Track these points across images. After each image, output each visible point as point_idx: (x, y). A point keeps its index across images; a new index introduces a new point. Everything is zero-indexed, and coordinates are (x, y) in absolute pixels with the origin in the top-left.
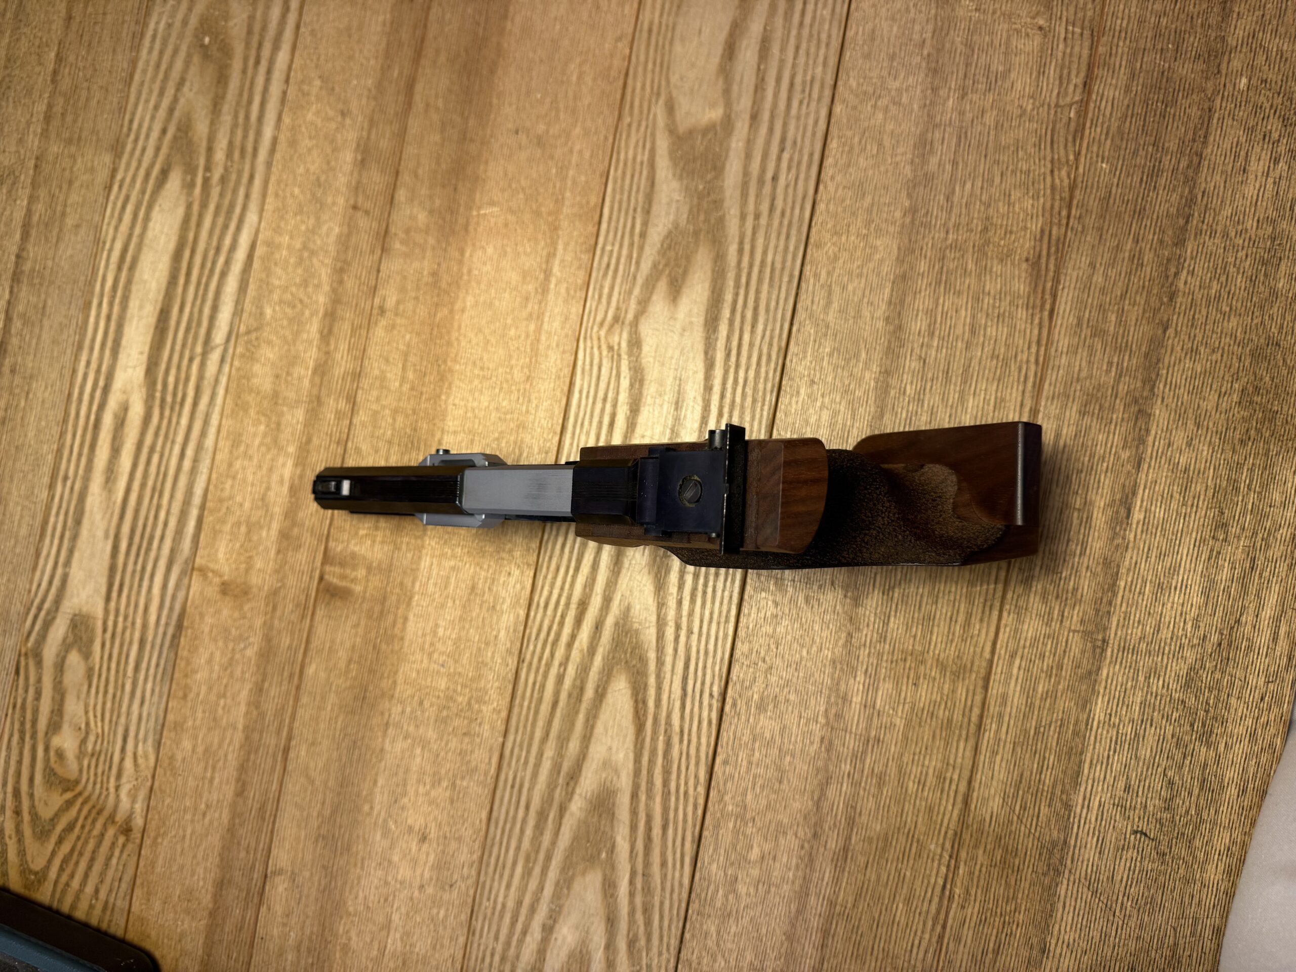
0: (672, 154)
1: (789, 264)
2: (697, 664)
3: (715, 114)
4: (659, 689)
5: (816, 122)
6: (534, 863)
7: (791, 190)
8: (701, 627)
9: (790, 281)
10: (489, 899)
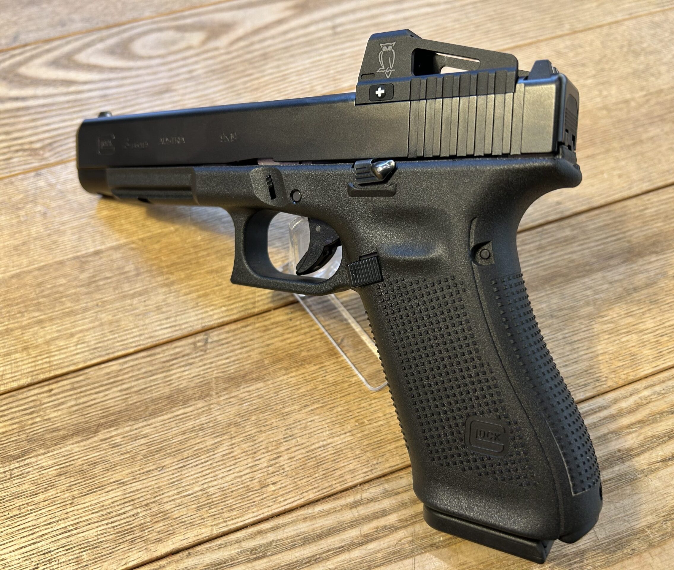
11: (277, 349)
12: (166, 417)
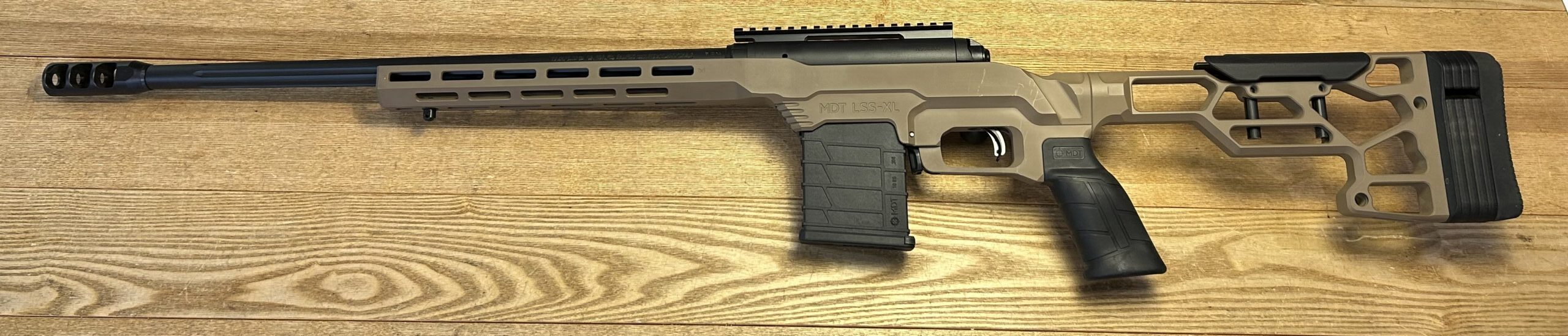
0: (1210, 243)
1: (1163, 325)
2: (913, 308)
3: (1239, 267)
4: (892, 288)
5: (1249, 327)
6: (773, 230)
7: (1206, 319)
8: (935, 307)
9: (1153, 328)
10: (744, 206)
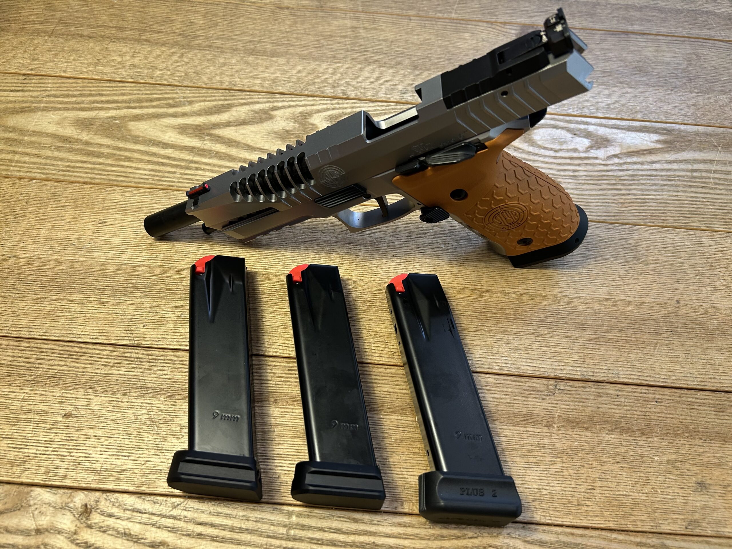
11: (604, 413)
12: (521, 429)
